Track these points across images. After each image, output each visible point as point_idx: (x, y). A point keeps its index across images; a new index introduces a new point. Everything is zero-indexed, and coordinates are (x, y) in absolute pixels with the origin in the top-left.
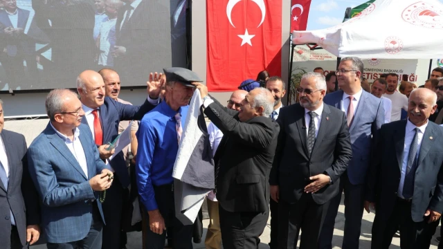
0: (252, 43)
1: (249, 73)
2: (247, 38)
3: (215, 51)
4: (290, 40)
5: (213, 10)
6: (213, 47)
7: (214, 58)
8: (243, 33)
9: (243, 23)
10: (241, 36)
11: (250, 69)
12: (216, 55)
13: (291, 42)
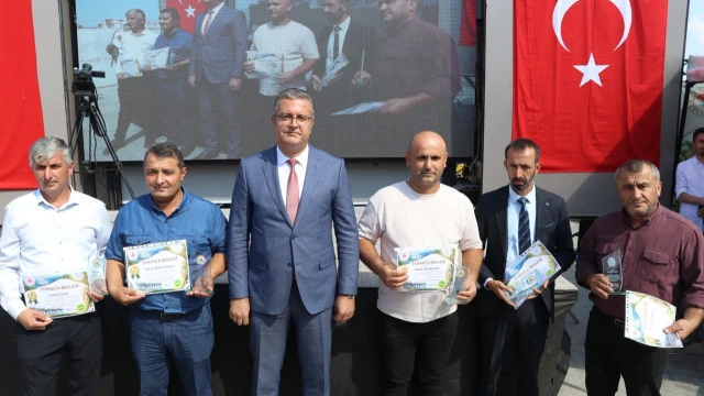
0: (602, 81)
1: (594, 138)
2: (591, 72)
3: (528, 96)
4: (683, 73)
5: (526, 18)
6: (525, 89)
7: (528, 109)
8: (585, 62)
9: (585, 41)
10: (580, 68)
11: (596, 130)
12: (530, 105)
13: (685, 78)
